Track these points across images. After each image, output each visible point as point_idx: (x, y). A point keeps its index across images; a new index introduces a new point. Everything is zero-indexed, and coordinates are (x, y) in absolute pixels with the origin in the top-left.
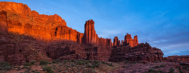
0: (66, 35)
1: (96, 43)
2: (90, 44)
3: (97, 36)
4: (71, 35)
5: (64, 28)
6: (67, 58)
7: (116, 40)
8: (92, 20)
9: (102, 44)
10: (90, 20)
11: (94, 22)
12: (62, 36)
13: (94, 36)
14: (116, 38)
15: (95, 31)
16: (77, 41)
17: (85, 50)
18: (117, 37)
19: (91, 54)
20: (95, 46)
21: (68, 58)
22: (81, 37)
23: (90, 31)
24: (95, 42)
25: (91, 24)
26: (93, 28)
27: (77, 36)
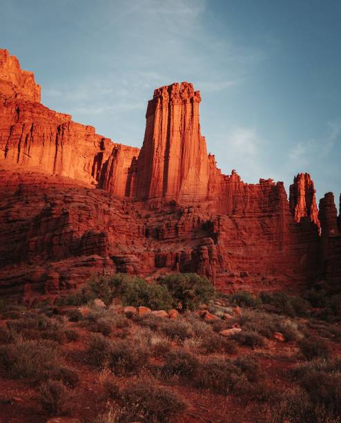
0: (35, 150)
1: (208, 198)
2: (173, 204)
3: (214, 163)
4: (67, 150)
5: (28, 114)
6: (57, 275)
7: (303, 192)
8: (188, 86)
9: (239, 206)
10: (176, 85)
11: (196, 94)
12: (13, 152)
13: (198, 163)
14: (302, 182)
15: (201, 141)
16: (100, 186)
17: (147, 234)
18: (307, 176)
19: (211, 259)
20: (205, 218)
21: (62, 278)
22: (125, 163)
23: (176, 139)
24: (203, 192)
25: (185, 102)
26: (190, 125)
27: (98, 158)
